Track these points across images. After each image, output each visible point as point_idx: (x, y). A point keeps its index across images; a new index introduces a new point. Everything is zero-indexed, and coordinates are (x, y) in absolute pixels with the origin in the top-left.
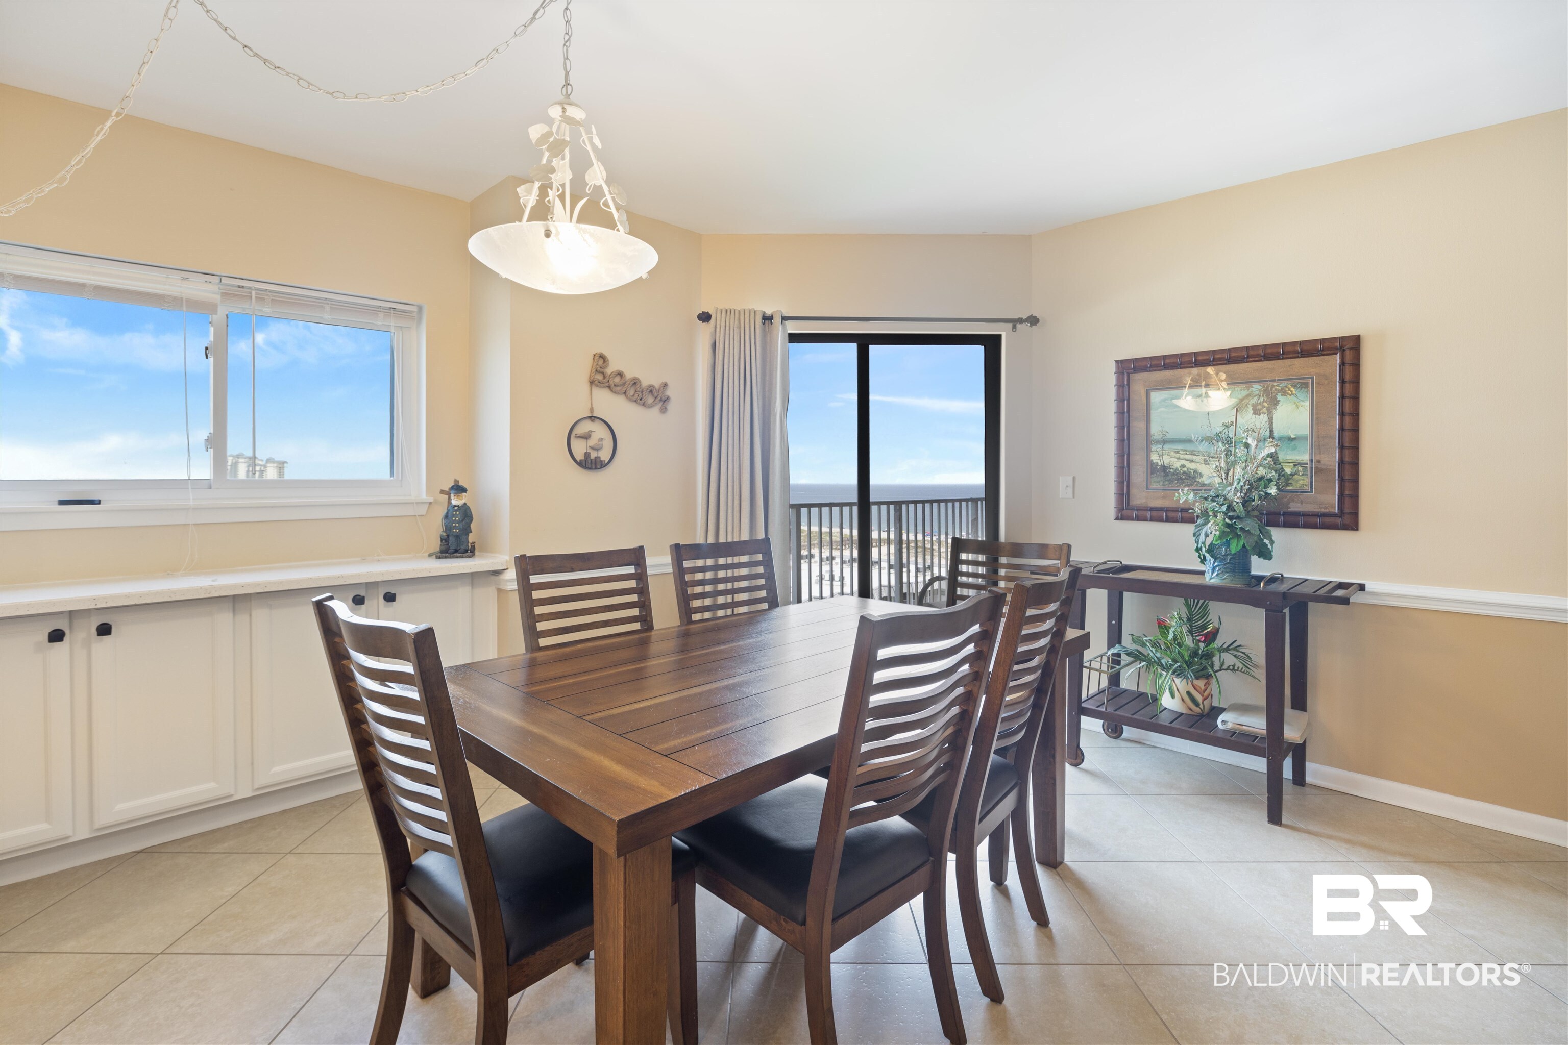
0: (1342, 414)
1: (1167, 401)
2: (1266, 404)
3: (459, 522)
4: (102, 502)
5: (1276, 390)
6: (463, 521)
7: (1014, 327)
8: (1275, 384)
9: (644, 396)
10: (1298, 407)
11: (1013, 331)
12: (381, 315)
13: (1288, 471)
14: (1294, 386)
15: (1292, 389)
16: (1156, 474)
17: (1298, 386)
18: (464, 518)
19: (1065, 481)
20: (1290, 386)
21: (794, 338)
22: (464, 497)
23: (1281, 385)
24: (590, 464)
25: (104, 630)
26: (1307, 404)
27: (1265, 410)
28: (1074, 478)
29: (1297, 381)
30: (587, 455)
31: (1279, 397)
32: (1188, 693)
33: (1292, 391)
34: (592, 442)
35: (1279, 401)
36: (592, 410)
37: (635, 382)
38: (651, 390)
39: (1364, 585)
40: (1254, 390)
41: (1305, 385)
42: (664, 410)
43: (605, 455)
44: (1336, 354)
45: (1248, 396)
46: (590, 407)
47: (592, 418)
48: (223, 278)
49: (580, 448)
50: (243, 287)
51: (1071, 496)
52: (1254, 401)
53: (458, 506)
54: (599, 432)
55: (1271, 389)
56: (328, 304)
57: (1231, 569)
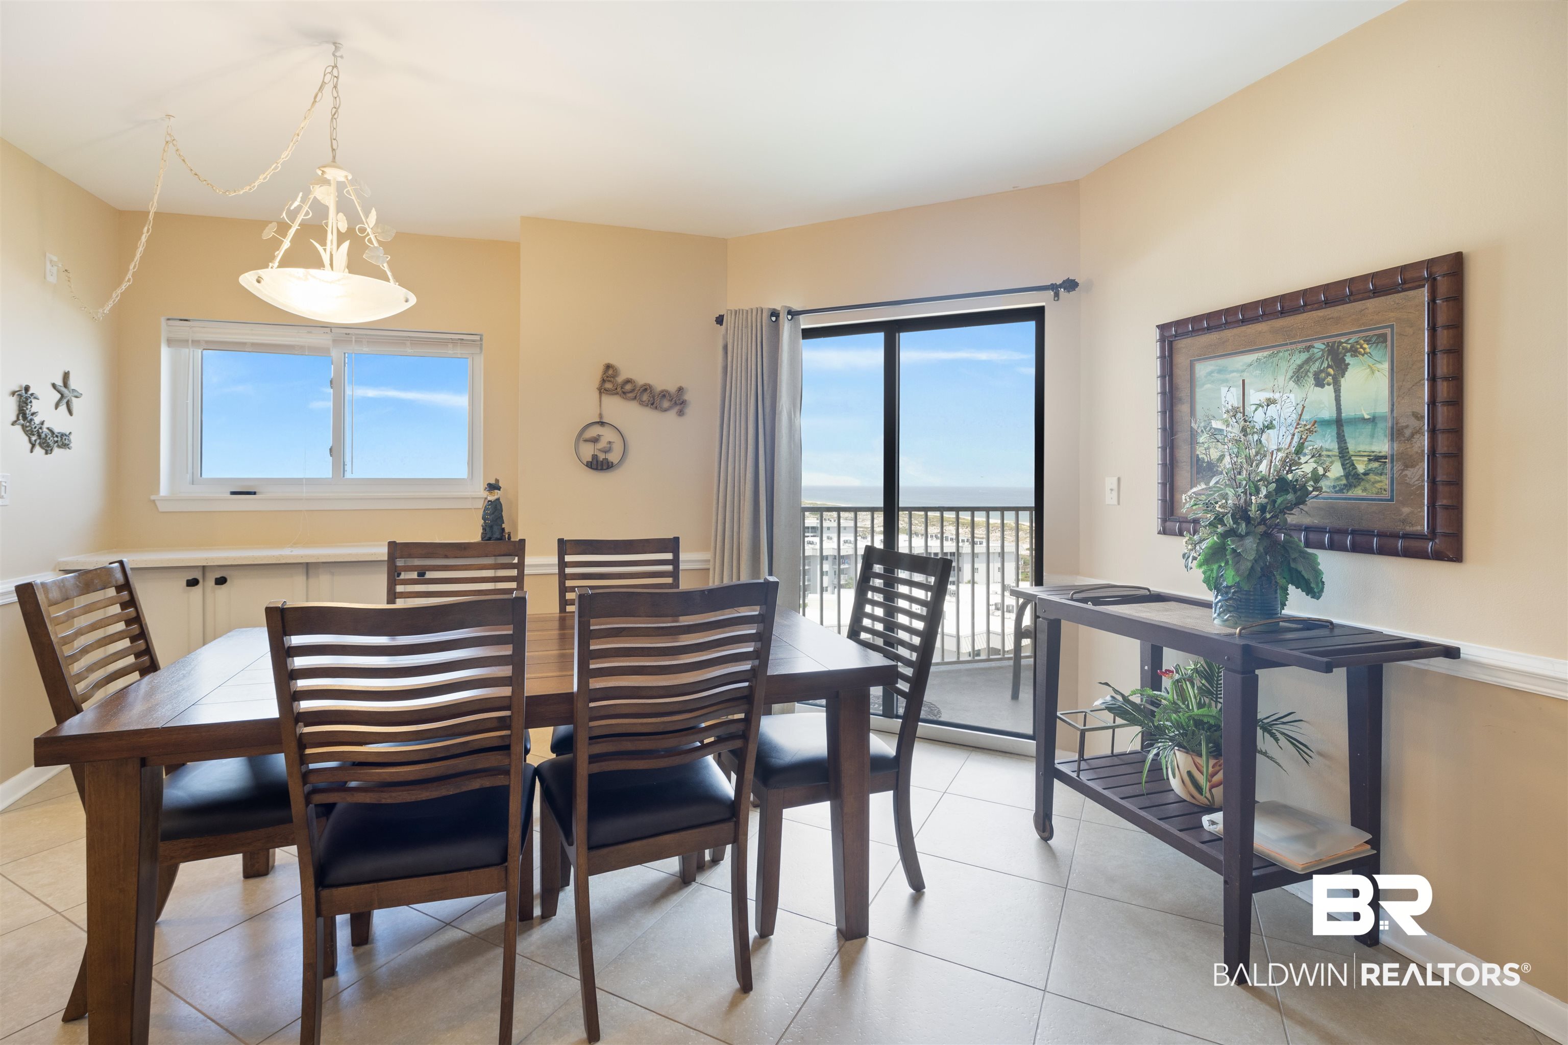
0: (1433, 379)
1: (1213, 375)
2: (1331, 371)
3: (490, 515)
4: (257, 493)
5: (1343, 348)
6: (493, 513)
7: (1057, 295)
8: (1343, 341)
9: (656, 400)
10: (1373, 372)
11: (1054, 300)
12: (450, 346)
13: (1361, 468)
14: (1368, 341)
15: (1365, 346)
16: (1202, 474)
17: (1374, 339)
18: (495, 512)
19: (1111, 482)
20: (1362, 342)
21: (808, 334)
22: (496, 494)
23: (1350, 342)
24: (599, 465)
25: (221, 581)
26: (1386, 366)
27: (1330, 379)
28: (1119, 479)
29: (1371, 333)
30: (595, 457)
31: (1348, 359)
32: (1189, 774)
33: (1364, 349)
34: (602, 444)
35: (1348, 364)
36: (601, 416)
37: (646, 388)
38: (664, 394)
39: (1458, 650)
40: (1316, 350)
41: (1382, 339)
42: (681, 413)
43: (613, 457)
44: (1423, 286)
45: (1307, 361)
46: (598, 412)
47: (602, 423)
48: (332, 329)
49: (588, 451)
50: (349, 334)
51: (1116, 503)
52: (1315, 367)
53: (491, 501)
54: (607, 435)
55: (1338, 347)
56: (408, 340)
57: (1234, 607)
